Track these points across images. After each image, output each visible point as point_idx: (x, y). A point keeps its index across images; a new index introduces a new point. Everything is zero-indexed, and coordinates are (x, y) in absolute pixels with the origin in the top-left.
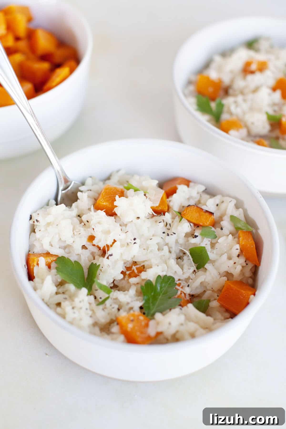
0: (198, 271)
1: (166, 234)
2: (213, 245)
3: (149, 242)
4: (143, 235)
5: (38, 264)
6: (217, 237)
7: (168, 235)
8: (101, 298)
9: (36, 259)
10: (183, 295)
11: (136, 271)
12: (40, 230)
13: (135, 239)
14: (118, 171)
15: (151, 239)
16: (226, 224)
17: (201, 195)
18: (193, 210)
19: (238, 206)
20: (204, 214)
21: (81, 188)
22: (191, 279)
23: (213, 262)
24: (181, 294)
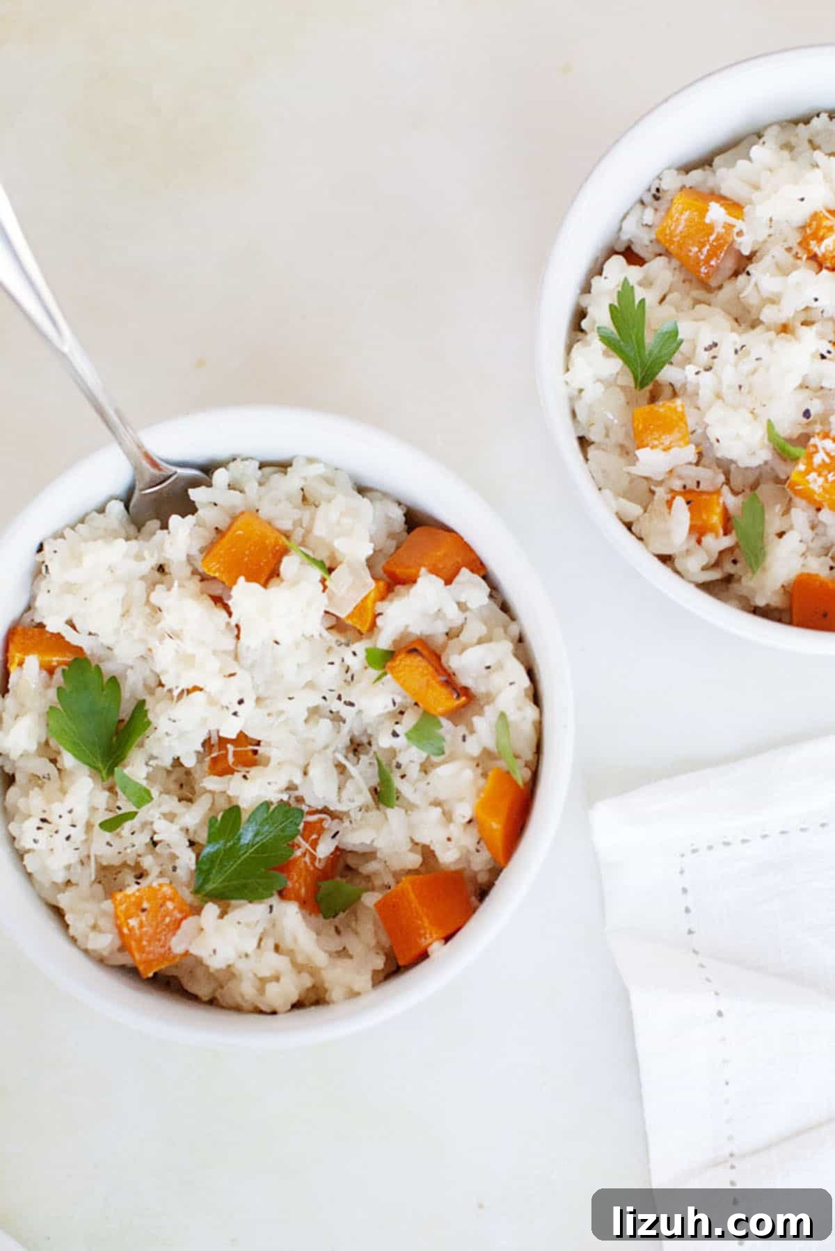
1: (335, 694)
2: (425, 768)
3: (284, 705)
4: (282, 677)
6: (443, 753)
7: (339, 698)
8: (119, 808)
10: (307, 859)
11: (231, 759)
13: (241, 702)
14: (311, 461)
15: (290, 699)
16: (484, 726)
18: (415, 668)
20: (438, 686)
21: (195, 494)
22: (350, 821)
23: (409, 807)
24: (304, 855)
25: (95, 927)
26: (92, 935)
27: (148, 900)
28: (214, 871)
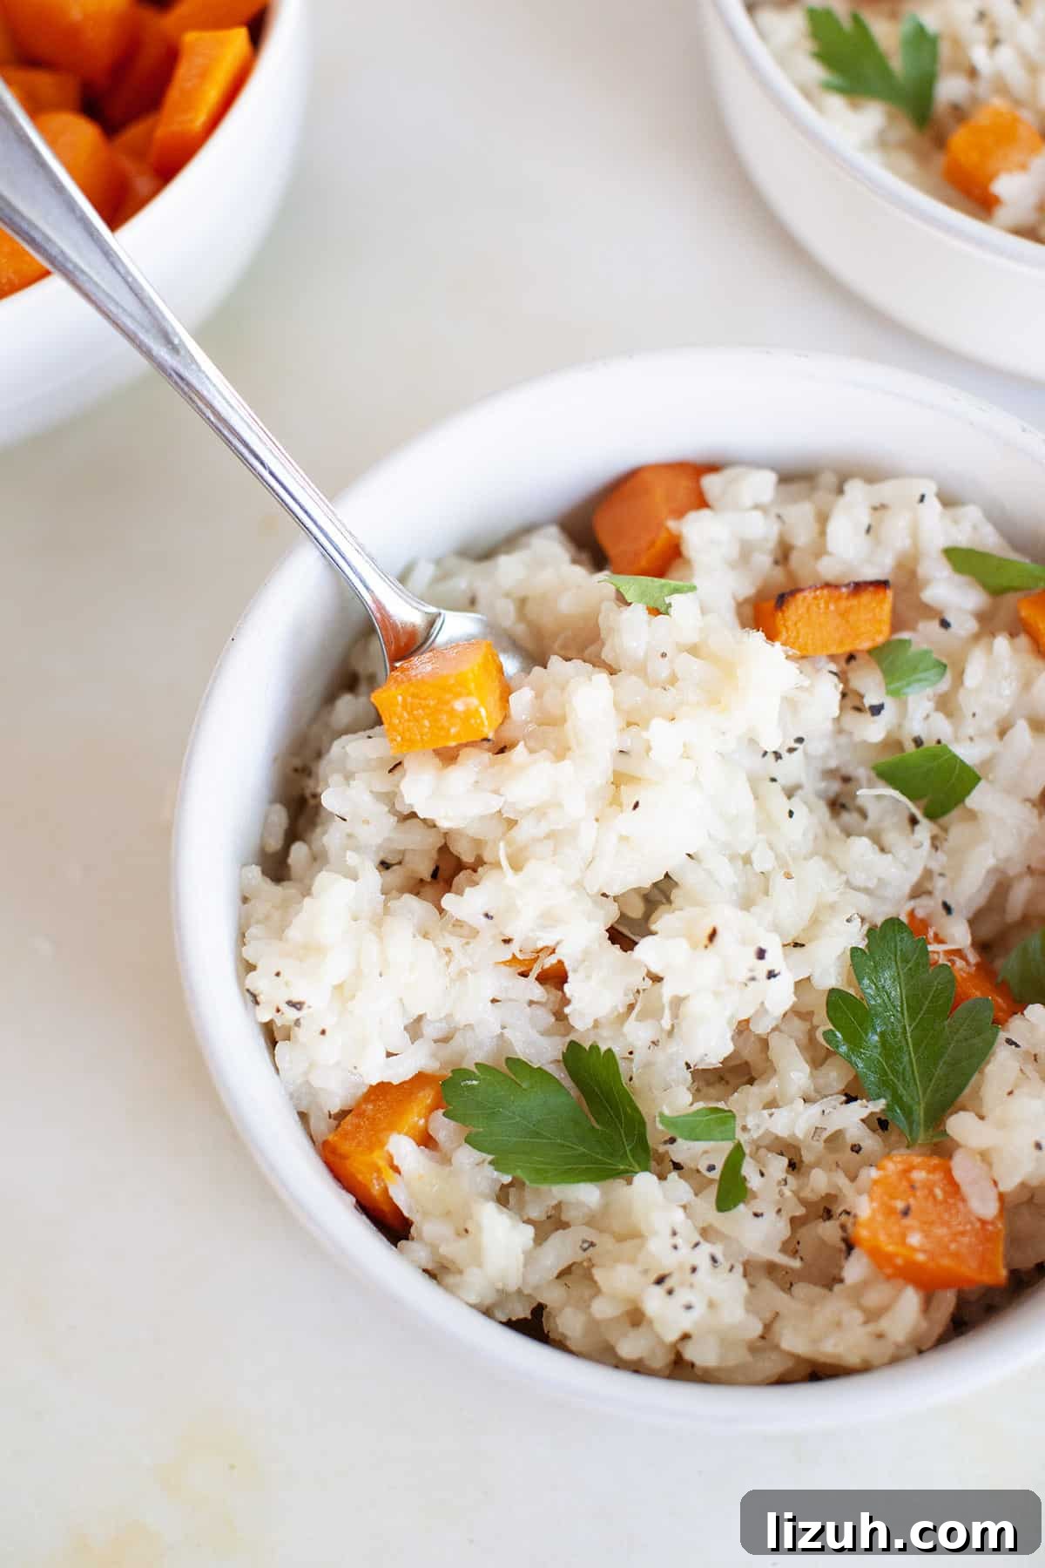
0: (945, 830)
2: (945, 705)
5: (397, 1170)
6: (945, 666)
8: (711, 1168)
9: (378, 1158)
10: (958, 961)
12: (323, 1032)
16: (944, 590)
17: (779, 517)
18: (808, 609)
19: (949, 501)
20: (854, 602)
22: (941, 875)
23: (988, 772)
24: (951, 962)
25: (872, 1316)
26: (884, 1324)
27: (892, 1197)
28: (901, 1091)
